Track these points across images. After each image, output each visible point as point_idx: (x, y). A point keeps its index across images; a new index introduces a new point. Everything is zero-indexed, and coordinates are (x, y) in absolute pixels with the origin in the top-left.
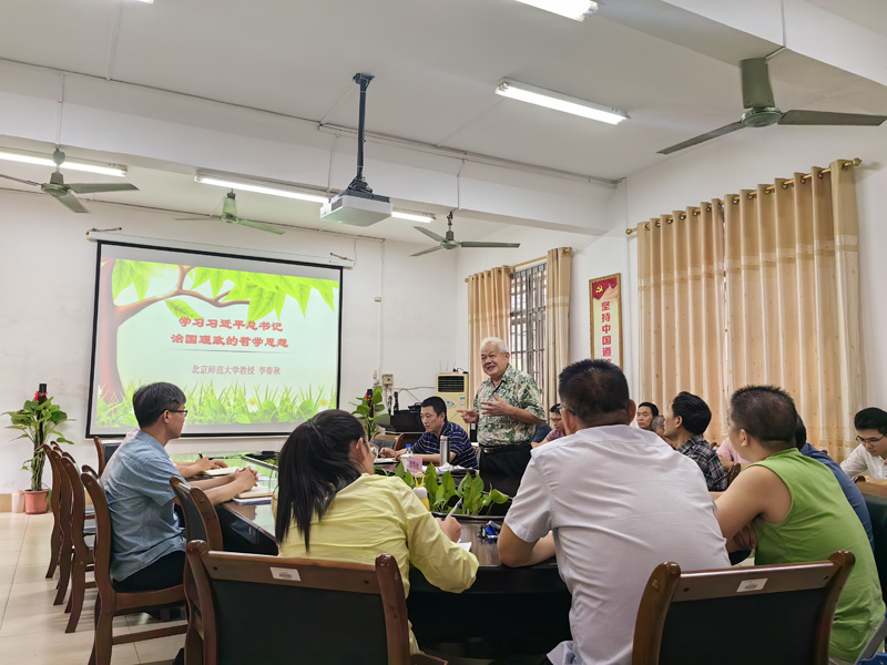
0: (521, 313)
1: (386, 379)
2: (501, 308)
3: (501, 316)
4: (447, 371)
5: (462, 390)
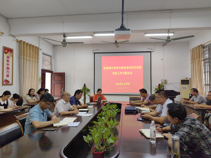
0: (207, 59)
1: (165, 81)
2: (200, 58)
3: (200, 61)
4: (184, 79)
5: (189, 84)
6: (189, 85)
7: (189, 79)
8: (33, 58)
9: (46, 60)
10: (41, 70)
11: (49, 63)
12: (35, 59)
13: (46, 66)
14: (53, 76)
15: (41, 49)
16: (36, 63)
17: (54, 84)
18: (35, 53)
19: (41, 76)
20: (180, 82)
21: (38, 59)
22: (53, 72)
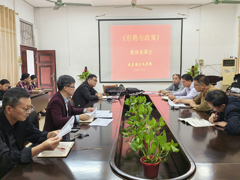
1: (200, 61)
4: (228, 58)
5: (234, 65)
6: (234, 67)
7: (234, 58)
8: (7, 28)
9: (25, 30)
10: (20, 46)
11: (30, 35)
12: (11, 29)
13: (25, 40)
14: (37, 56)
15: (17, 14)
16: (13, 35)
17: (40, 68)
18: (10, 20)
19: (20, 56)
20: (222, 63)
21: (14, 29)
22: (36, 49)
